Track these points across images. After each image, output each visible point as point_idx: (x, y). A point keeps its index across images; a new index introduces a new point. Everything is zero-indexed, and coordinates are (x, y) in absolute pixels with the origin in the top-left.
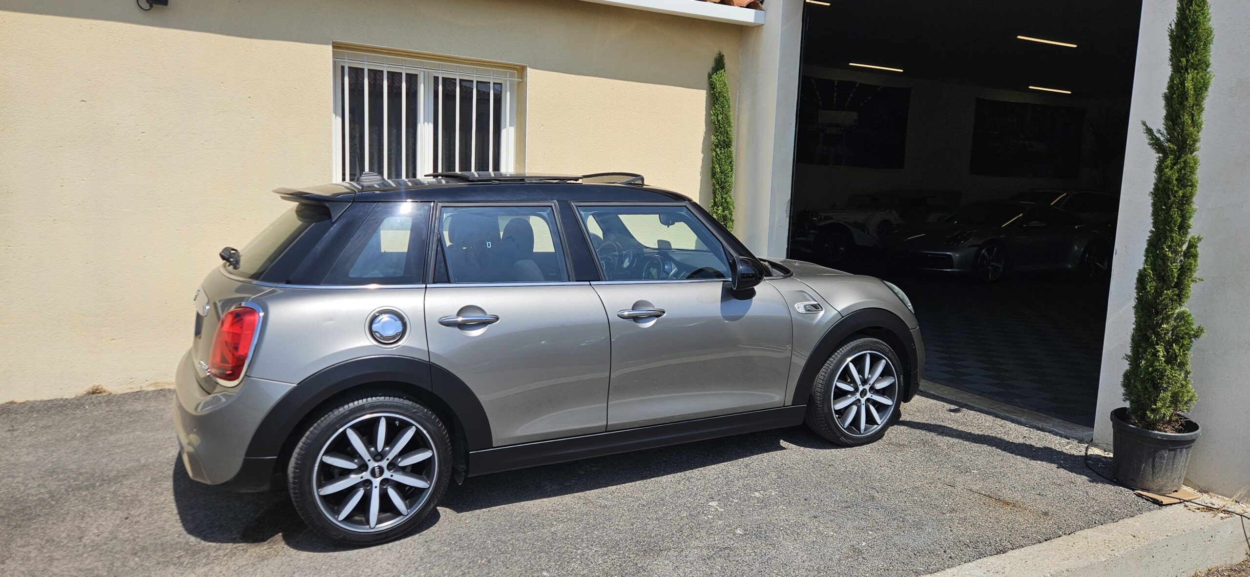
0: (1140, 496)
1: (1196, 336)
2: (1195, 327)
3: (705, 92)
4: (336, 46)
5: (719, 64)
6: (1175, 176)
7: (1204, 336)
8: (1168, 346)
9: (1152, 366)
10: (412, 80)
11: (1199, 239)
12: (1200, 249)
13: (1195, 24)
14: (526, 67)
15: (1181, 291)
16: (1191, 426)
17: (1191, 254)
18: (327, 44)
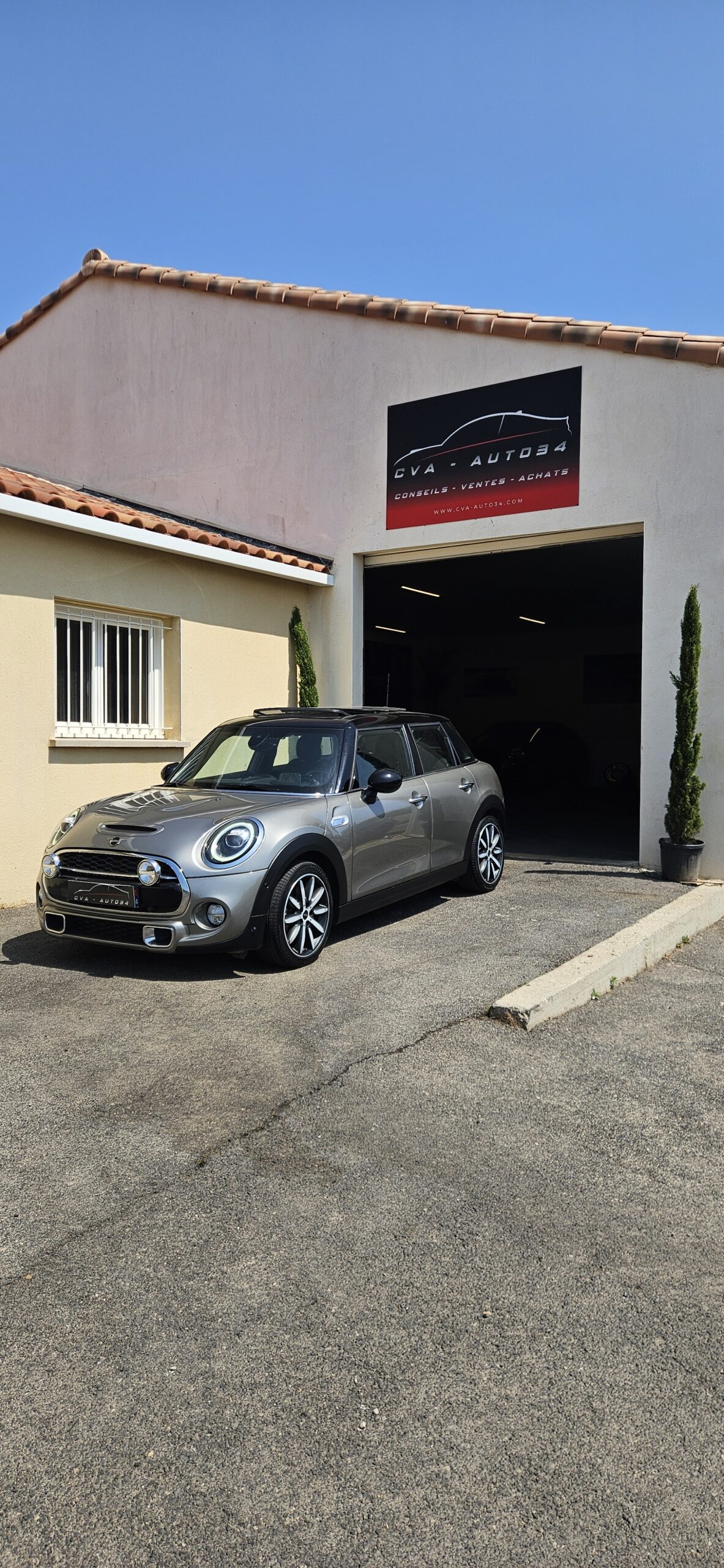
0: (683, 884)
1: (702, 788)
2: (701, 783)
3: (287, 639)
4: (58, 601)
5: (296, 618)
6: (689, 701)
7: (705, 789)
8: (690, 795)
9: (684, 807)
10: (88, 627)
11: (700, 735)
12: (701, 741)
13: (695, 621)
14: (178, 618)
15: (695, 763)
16: (700, 842)
17: (696, 743)
18: (51, 599)
